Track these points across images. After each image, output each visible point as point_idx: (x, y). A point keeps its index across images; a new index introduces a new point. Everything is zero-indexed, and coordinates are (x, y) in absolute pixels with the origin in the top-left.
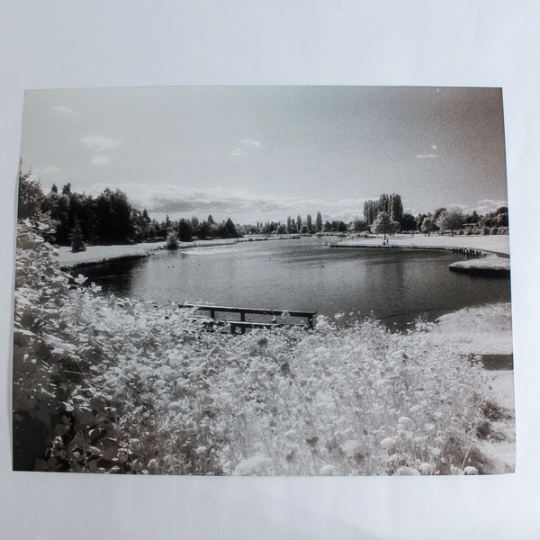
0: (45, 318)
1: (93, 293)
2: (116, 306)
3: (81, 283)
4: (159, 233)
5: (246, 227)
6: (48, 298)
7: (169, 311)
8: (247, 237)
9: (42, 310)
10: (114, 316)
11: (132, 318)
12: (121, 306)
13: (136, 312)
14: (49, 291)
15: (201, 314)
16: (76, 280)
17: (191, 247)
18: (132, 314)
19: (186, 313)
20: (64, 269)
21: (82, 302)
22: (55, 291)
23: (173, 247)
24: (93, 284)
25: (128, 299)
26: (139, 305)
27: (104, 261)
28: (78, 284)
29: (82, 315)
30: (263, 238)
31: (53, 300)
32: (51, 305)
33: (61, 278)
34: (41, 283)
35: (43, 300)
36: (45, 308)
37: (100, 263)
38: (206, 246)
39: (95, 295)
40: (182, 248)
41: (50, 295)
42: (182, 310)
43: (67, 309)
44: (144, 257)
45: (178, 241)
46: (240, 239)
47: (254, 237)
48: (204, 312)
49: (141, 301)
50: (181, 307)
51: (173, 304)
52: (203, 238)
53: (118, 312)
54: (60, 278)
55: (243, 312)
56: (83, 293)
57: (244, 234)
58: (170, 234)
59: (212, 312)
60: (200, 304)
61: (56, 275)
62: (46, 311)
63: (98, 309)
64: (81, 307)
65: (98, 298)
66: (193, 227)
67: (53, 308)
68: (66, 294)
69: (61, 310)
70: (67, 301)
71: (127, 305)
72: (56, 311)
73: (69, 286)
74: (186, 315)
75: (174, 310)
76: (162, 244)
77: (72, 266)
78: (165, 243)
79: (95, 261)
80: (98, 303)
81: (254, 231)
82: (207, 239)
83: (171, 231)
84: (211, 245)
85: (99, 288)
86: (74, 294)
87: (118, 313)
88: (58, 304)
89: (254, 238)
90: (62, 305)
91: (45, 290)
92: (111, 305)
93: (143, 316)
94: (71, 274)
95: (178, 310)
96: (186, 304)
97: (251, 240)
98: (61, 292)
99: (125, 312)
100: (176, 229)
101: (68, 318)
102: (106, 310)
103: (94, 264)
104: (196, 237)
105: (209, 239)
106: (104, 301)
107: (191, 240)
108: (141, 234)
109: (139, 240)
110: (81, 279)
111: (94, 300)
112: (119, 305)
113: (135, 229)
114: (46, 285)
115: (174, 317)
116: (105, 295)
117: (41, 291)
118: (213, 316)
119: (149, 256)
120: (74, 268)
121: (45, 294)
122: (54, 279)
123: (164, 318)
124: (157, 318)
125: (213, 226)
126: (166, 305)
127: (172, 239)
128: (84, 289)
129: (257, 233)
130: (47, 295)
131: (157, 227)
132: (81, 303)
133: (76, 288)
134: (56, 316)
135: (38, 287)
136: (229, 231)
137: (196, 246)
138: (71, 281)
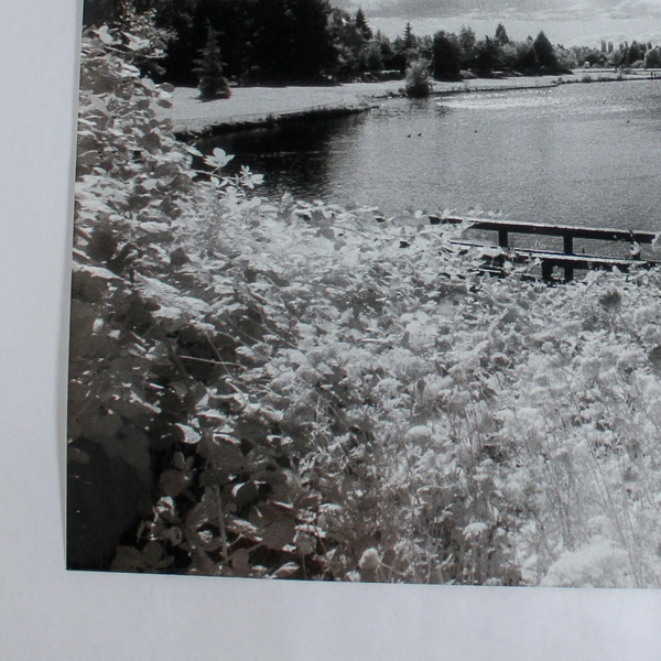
0: (140, 242)
1: (246, 188)
2: (295, 219)
3: (219, 166)
4: (389, 61)
5: (577, 51)
6: (148, 199)
7: (409, 230)
8: (578, 74)
9: (134, 223)
10: (290, 240)
11: (330, 244)
12: (306, 218)
13: (337, 231)
14: (150, 184)
15: (478, 237)
16: (209, 161)
17: (459, 92)
18: (328, 234)
19: (447, 234)
20: (182, 137)
21: (220, 207)
22: (163, 182)
23: (418, 92)
24: (246, 170)
25: (320, 203)
26: (344, 215)
27: (270, 122)
28: (210, 168)
29: (221, 236)
30: (614, 76)
31: (158, 202)
32: (154, 213)
33: (176, 156)
34: (133, 166)
35: (136, 202)
36: (142, 219)
37: (260, 125)
38: (491, 90)
39: (250, 193)
40: (439, 94)
41: (152, 191)
42: (437, 228)
43: (189, 222)
44: (356, 112)
45: (431, 80)
46: (565, 78)
47: (595, 73)
48: (484, 233)
49: (348, 208)
50: (434, 221)
51: (418, 214)
52: (484, 73)
53: (299, 230)
54: (174, 156)
55: (568, 235)
56: (223, 189)
57: (573, 66)
58: (413, 64)
59: (503, 233)
60: (476, 216)
61: (166, 150)
62: (144, 225)
63: (255, 224)
64: (217, 218)
65: (256, 201)
66: (463, 51)
67: (159, 221)
68: (186, 191)
69: (174, 224)
70: (190, 204)
71: (318, 215)
72: (164, 227)
73: (192, 174)
74: (446, 239)
75: (420, 227)
76: (396, 86)
77: (199, 129)
78: (402, 84)
79: (251, 119)
80: (255, 210)
81: (594, 59)
82: (492, 77)
83: (415, 57)
84: (501, 90)
85: (258, 179)
86: (203, 190)
87: (298, 233)
88: (170, 211)
89: (594, 76)
90: (178, 214)
91: (140, 181)
92: (284, 215)
93: (353, 240)
94: (198, 147)
95: (428, 228)
96: (446, 215)
97: (587, 80)
98: (175, 185)
99: (314, 230)
100: (426, 54)
101: (190, 243)
102: (271, 226)
103: (248, 126)
104: (468, 72)
105: (498, 77)
106: (268, 207)
107: (459, 79)
108: (350, 63)
109: (346, 75)
110: (220, 157)
111: (247, 205)
112: (301, 216)
113: (337, 52)
114: (143, 170)
115: (421, 244)
116: (270, 194)
117: (132, 184)
118: (503, 242)
119: (367, 110)
120: (205, 135)
121: (140, 190)
122: (160, 158)
123: (397, 244)
124: (383, 244)
125: (506, 48)
126: (402, 218)
127: (417, 76)
128: (226, 180)
129: (602, 65)
130: (146, 192)
131: (385, 48)
132: (219, 210)
133: (207, 178)
134: (165, 238)
135: (127, 175)
136: (540, 60)
137: (468, 91)
138: (198, 163)
